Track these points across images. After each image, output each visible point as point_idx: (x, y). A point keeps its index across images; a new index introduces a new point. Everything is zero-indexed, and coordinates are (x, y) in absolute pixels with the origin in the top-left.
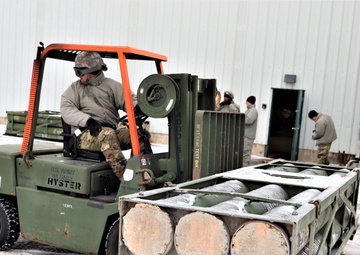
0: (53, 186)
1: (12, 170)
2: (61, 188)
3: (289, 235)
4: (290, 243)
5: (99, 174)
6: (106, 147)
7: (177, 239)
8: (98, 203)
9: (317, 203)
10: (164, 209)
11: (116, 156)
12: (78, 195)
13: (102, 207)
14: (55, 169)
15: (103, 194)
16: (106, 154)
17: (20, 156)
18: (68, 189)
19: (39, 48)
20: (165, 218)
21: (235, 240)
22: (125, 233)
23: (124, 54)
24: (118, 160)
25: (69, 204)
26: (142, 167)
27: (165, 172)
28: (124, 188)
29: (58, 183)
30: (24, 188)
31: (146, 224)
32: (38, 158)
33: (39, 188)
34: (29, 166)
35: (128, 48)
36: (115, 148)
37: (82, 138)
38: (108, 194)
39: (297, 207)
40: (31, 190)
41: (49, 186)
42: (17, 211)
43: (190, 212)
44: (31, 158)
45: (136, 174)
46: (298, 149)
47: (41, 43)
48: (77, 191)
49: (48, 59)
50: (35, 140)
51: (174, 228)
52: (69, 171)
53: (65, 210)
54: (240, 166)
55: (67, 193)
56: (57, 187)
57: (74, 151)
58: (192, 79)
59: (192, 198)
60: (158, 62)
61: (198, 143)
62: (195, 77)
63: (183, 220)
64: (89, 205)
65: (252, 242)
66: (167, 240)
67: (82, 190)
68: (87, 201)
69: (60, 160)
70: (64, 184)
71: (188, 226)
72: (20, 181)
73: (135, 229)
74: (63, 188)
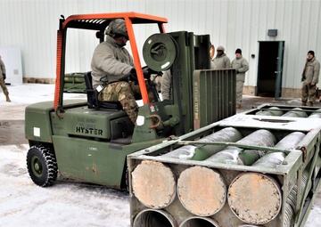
0: (80, 134)
1: (48, 122)
2: (87, 135)
3: (280, 185)
4: (282, 192)
5: (116, 121)
6: (122, 97)
7: (179, 190)
8: (117, 145)
9: (303, 149)
10: (167, 164)
11: (131, 104)
12: (101, 140)
13: (121, 149)
14: (81, 119)
15: (121, 137)
16: (123, 103)
17: (53, 110)
18: (93, 135)
19: (61, 20)
20: (168, 172)
21: (231, 190)
22: (134, 186)
23: (130, 18)
24: (132, 108)
25: (94, 147)
26: (151, 113)
27: (171, 116)
28: (137, 131)
29: (84, 131)
31: (151, 178)
32: (68, 112)
33: (70, 136)
34: (60, 118)
35: (133, 13)
36: (130, 98)
37: (104, 92)
38: (126, 137)
39: (286, 154)
40: (64, 137)
41: (78, 133)
42: (54, 157)
43: (189, 166)
44: (62, 112)
45: (146, 119)
46: (281, 88)
47: (62, 16)
48: (100, 136)
49: (68, 29)
50: (64, 94)
51: (176, 181)
52: (93, 121)
53: (92, 152)
54: (234, 114)
55: (92, 139)
56: (84, 134)
57: (97, 103)
58: (188, 36)
59: (192, 149)
60: (160, 24)
61: (196, 98)
62: (191, 34)
63: (184, 174)
64: (110, 147)
65: (247, 191)
66: (171, 192)
67: (104, 136)
68: (108, 144)
69: (86, 112)
70: (89, 131)
71: (188, 179)
72: (55, 131)
73: (143, 183)
74: (89, 135)
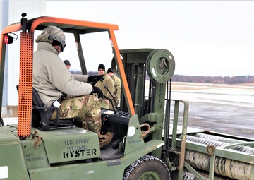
0: (70, 159)
1: (22, 154)
2: (78, 158)
8: (115, 161)
12: (95, 160)
13: (120, 163)
18: (85, 157)
25: (89, 169)
28: (129, 142)
29: (74, 154)
30: (38, 170)
41: (66, 160)
45: (137, 129)
48: (94, 156)
52: (84, 140)
53: (87, 177)
64: (108, 165)
70: (81, 153)
72: (28, 165)
